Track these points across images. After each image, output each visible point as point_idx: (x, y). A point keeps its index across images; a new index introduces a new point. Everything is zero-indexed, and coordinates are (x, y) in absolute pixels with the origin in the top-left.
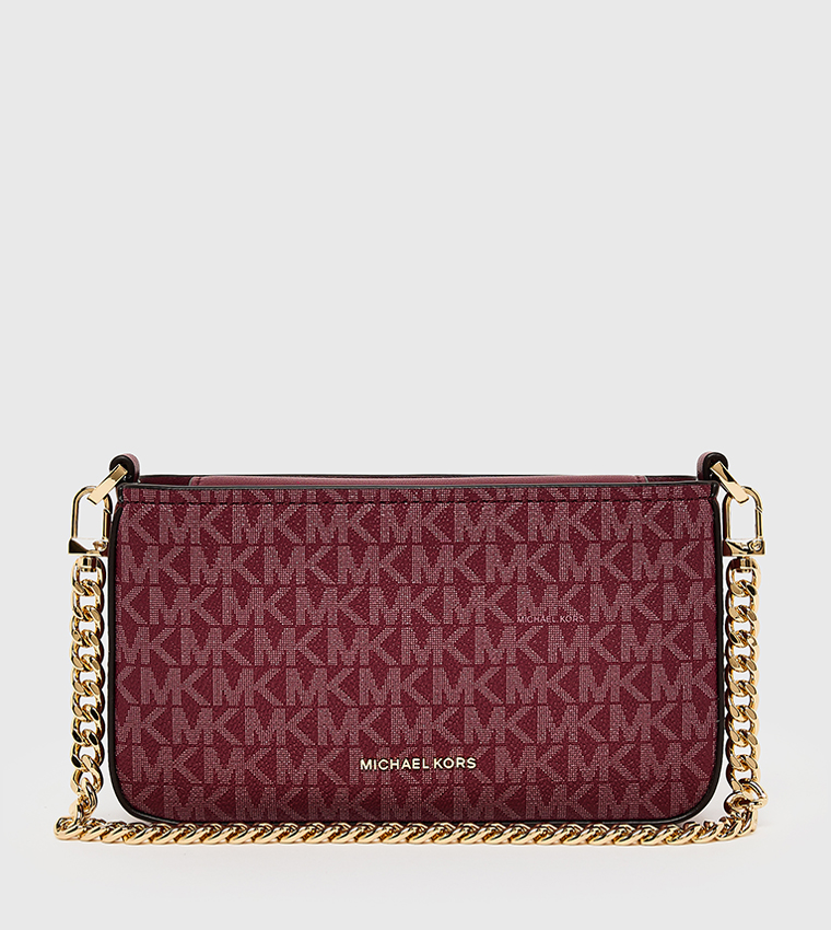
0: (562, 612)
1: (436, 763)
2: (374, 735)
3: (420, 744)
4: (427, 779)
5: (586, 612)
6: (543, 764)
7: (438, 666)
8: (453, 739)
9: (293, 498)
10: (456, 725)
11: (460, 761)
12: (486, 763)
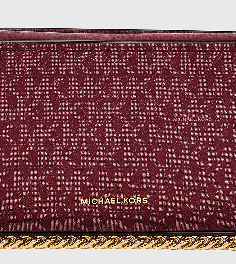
0: (199, 115)
1: (125, 200)
2: (89, 185)
3: (115, 190)
4: (119, 209)
5: (213, 116)
6: (186, 201)
7: (127, 146)
8: (134, 187)
9: (43, 48)
10: (137, 179)
11: (139, 200)
12: (153, 201)
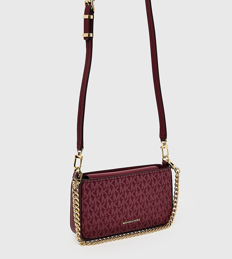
1: (134, 221)
2: (125, 218)
3: (132, 218)
4: (132, 224)
5: (155, 192)
7: (135, 204)
9: (113, 179)
10: (137, 214)
11: (138, 220)
